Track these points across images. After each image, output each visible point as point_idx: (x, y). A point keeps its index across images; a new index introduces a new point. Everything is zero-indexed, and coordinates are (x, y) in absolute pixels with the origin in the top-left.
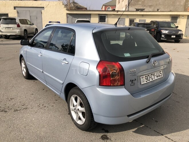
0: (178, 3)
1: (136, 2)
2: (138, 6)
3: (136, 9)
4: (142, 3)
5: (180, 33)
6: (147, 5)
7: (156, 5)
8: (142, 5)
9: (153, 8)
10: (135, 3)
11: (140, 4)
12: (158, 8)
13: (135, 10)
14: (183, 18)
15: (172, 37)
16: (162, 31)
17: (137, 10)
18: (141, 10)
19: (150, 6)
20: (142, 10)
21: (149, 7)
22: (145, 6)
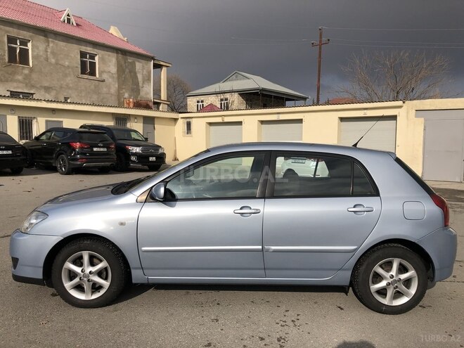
0: (105, 89)
1: (8, 73)
2: (15, 84)
3: (11, 92)
4: (24, 79)
5: (160, 151)
6: (38, 86)
7: (61, 87)
8: (26, 85)
9: (53, 93)
10: (7, 75)
11: (19, 81)
12: (66, 95)
13: (8, 94)
14: (136, 121)
15: (151, 159)
16: (130, 148)
17: (14, 95)
18: (24, 95)
19: (47, 89)
20: (28, 96)
21: (43, 90)
22: (33, 87)
